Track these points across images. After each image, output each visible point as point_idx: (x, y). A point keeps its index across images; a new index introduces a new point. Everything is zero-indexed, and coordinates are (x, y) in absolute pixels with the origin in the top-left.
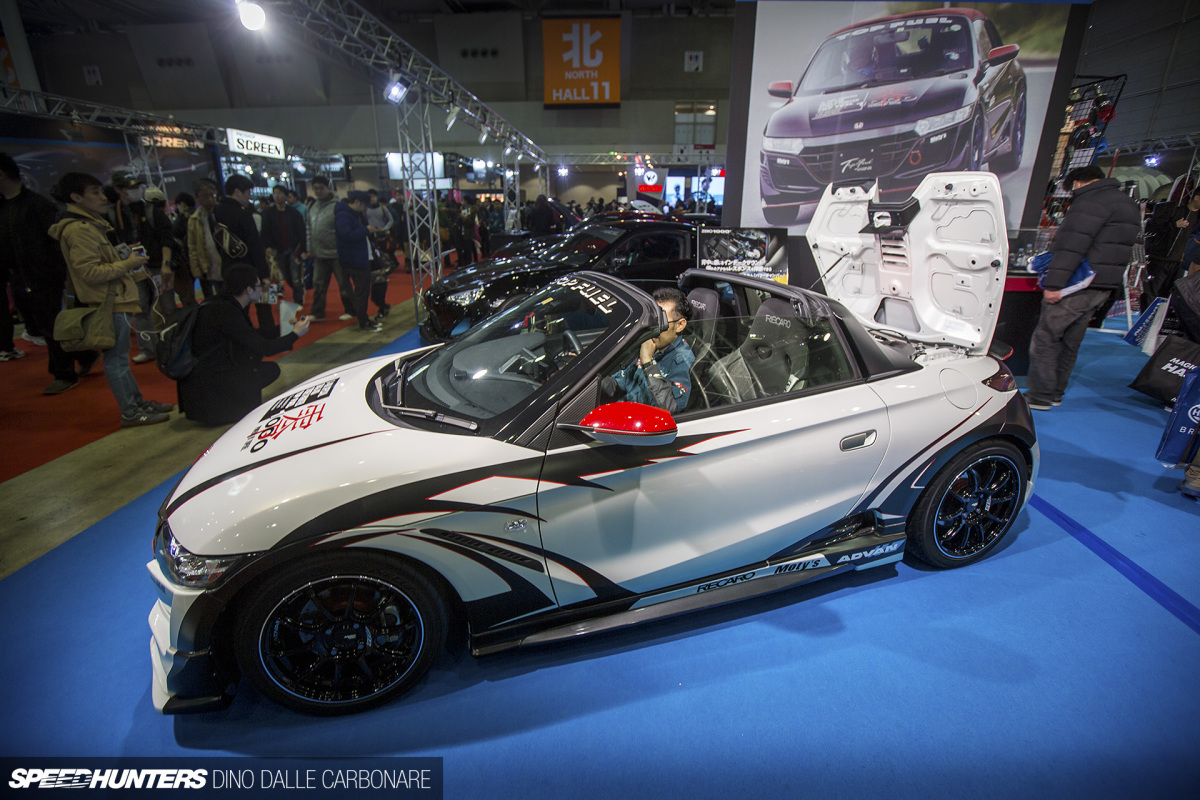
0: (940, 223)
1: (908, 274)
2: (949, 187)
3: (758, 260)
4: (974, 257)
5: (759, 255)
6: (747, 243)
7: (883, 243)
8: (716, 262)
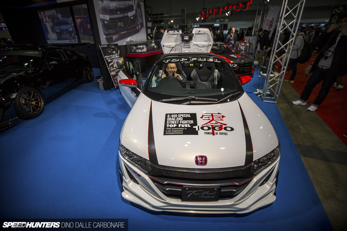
0: (196, 38)
1: (190, 49)
2: (200, 31)
3: (116, 54)
4: (204, 44)
5: (115, 53)
6: (112, 49)
7: (184, 43)
8: (108, 56)
